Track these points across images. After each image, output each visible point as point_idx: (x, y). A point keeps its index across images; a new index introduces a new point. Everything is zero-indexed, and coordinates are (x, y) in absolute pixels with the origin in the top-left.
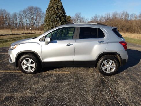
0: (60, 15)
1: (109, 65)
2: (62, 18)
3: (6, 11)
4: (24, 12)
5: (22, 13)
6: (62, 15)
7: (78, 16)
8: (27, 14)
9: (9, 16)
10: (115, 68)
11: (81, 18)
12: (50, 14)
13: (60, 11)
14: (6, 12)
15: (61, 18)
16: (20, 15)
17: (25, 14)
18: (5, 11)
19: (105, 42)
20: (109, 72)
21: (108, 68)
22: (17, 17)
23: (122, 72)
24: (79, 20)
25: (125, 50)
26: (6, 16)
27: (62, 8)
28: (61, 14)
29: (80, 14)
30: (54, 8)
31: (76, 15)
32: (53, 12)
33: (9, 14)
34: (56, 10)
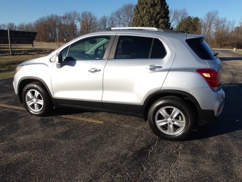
0: (157, 16)
1: (172, 118)
2: (161, 21)
3: (92, 14)
4: (118, 14)
5: (115, 16)
6: (161, 16)
7: (211, 17)
8: (121, 17)
9: (96, 21)
10: (184, 125)
11: (218, 22)
12: (139, 16)
13: (158, 8)
14: (91, 16)
15: (158, 21)
16: (111, 19)
17: (119, 17)
18: (90, 14)
19: (163, 68)
20: (171, 134)
21: (170, 124)
22: (107, 24)
23: (210, 138)
24: (213, 25)
25: (209, 89)
26: (91, 22)
27: (162, 4)
28: (158, 13)
29: (217, 13)
30: (146, 4)
31: (209, 15)
32: (145, 12)
33: (95, 20)
34: (150, 8)
